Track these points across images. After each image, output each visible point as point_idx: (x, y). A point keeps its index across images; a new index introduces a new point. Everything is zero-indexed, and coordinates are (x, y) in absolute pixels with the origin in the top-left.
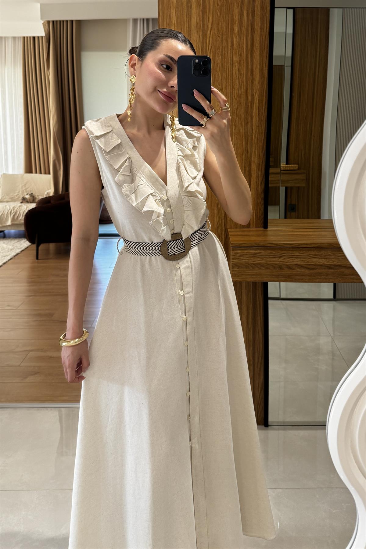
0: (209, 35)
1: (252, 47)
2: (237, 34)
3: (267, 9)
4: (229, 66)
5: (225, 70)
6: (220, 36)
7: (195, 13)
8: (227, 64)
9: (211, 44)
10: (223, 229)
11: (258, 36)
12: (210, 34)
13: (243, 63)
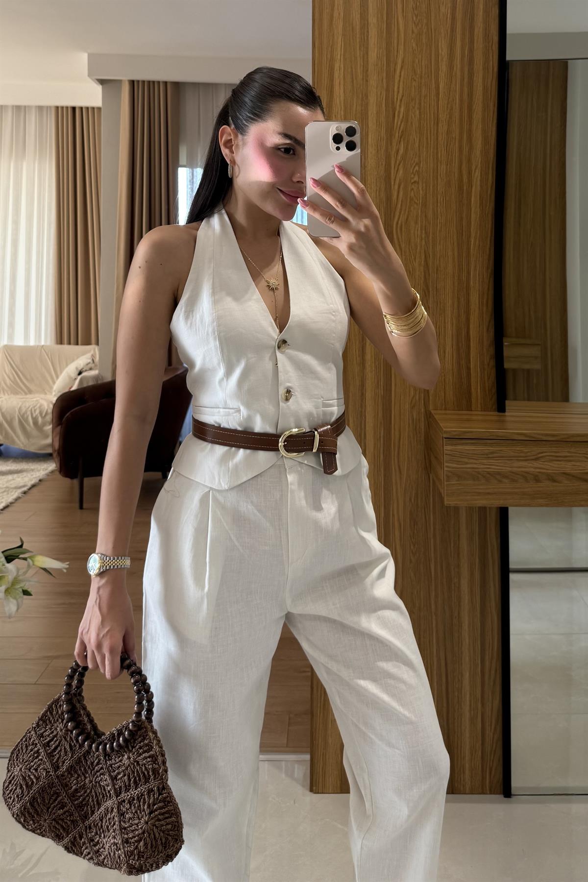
0: (398, 79)
1: (471, 95)
2: (445, 75)
3: (493, 39)
4: (432, 126)
5: (425, 132)
6: (417, 80)
7: (374, 44)
8: (429, 125)
9: (401, 92)
10: (423, 410)
11: (480, 80)
12: (400, 76)
13: (456, 121)
